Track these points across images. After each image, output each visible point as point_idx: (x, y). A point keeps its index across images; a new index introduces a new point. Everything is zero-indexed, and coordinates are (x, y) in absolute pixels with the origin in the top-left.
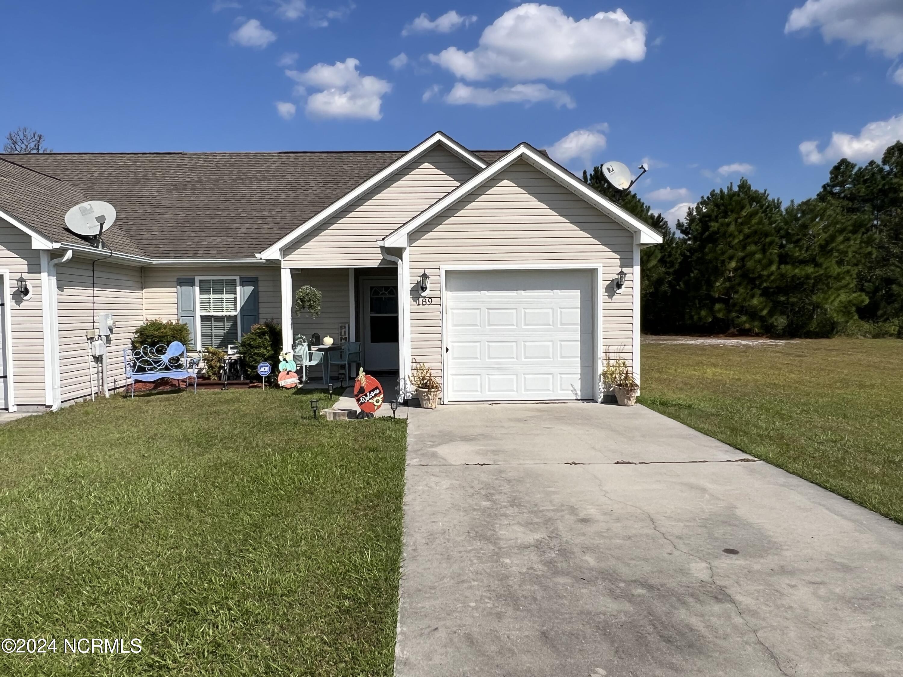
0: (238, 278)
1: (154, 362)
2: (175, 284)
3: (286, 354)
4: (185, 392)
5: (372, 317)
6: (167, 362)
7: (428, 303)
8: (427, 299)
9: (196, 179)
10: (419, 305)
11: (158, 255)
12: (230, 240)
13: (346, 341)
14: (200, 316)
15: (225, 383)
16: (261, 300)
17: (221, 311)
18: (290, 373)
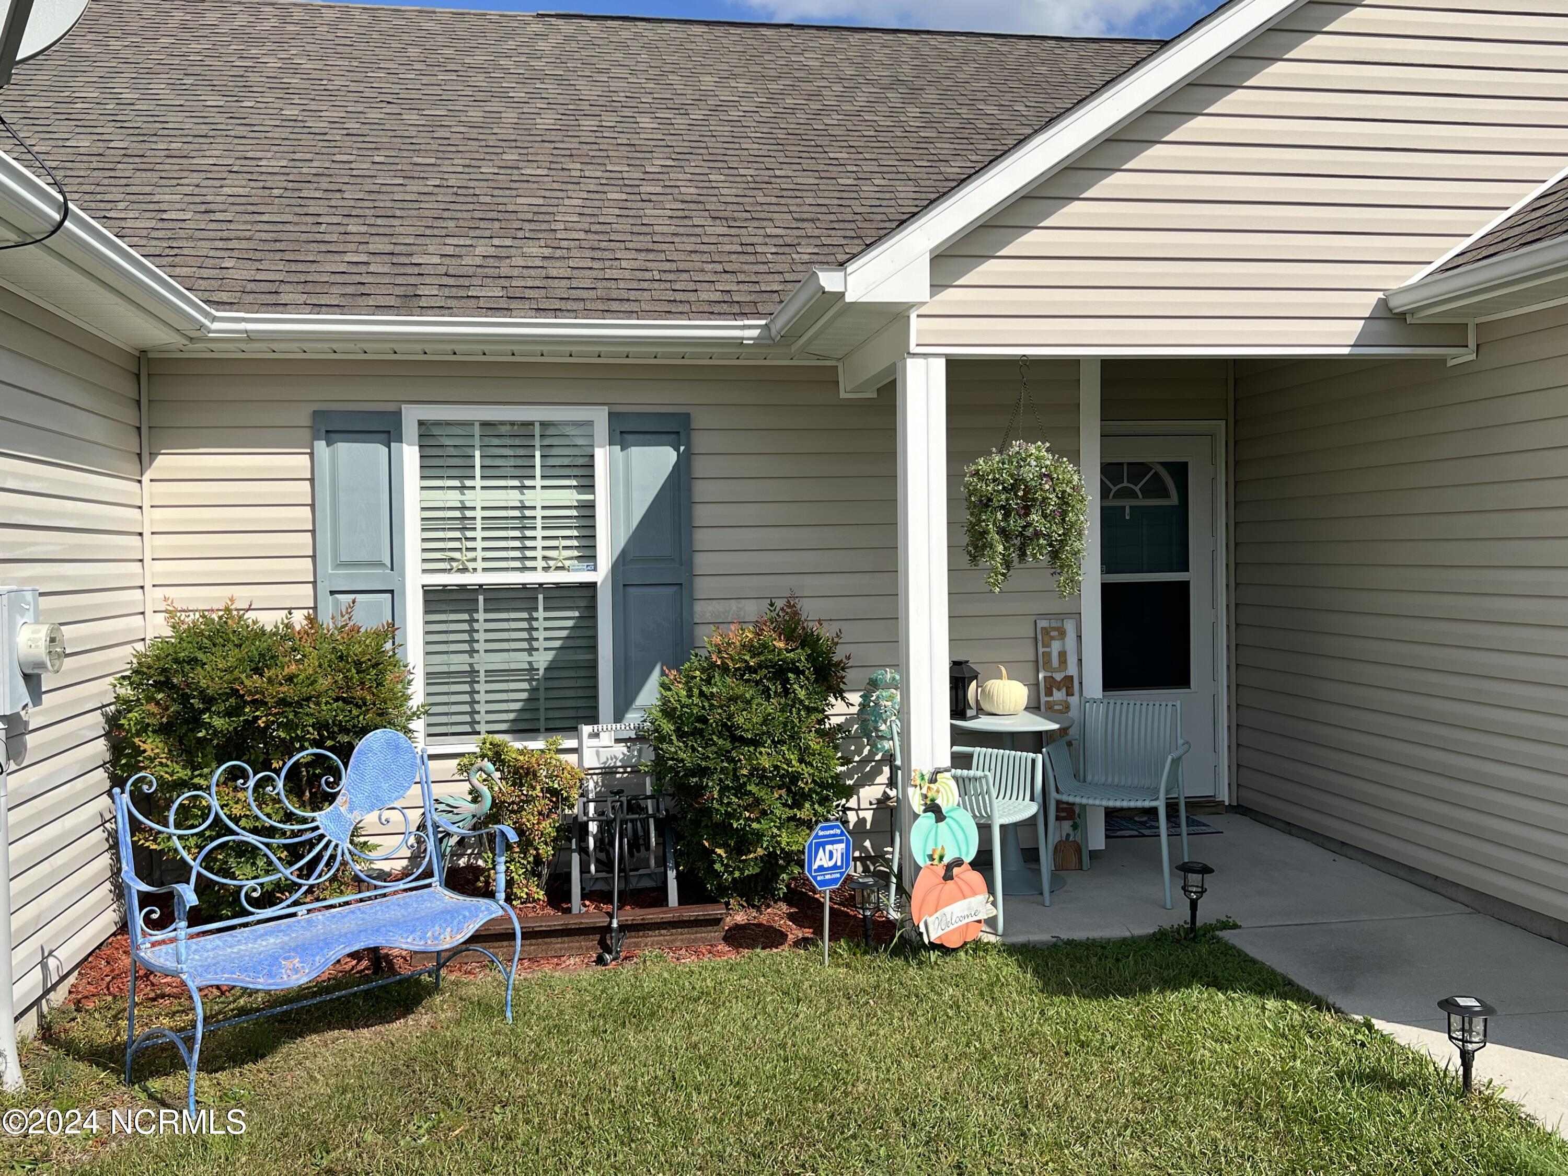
0: (600, 417)
2: (306, 434)
3: (933, 780)
11: (225, 297)
13: (1070, 693)
14: (423, 586)
15: (608, 928)
16: (702, 514)
17: (517, 564)
18: (956, 870)
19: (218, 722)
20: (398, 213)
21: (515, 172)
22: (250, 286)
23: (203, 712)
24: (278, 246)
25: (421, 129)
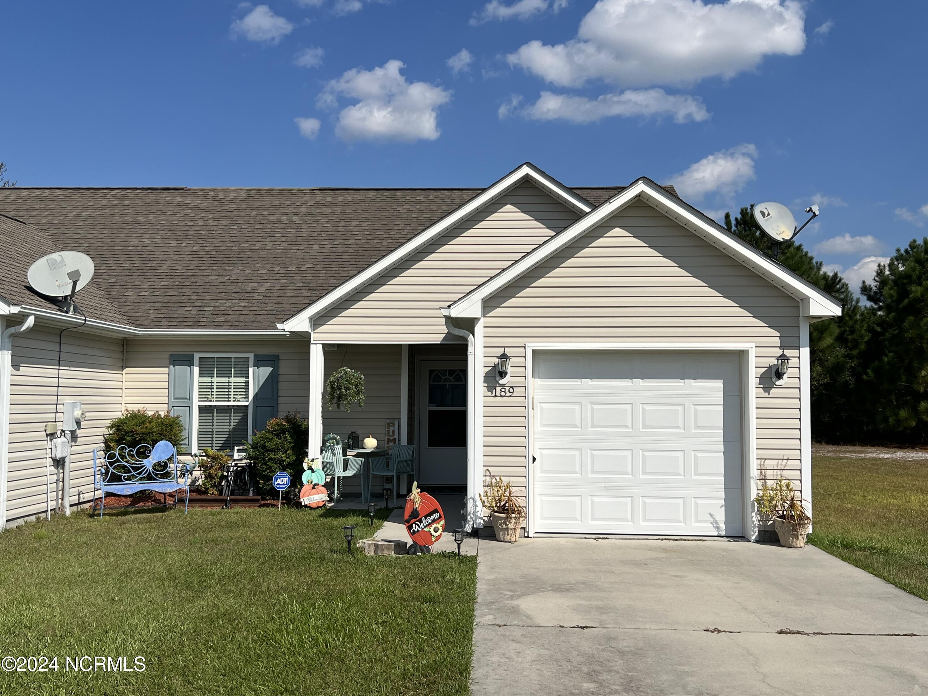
0: (251, 356)
1: (132, 467)
2: (168, 361)
3: (312, 461)
4: (172, 511)
5: (430, 412)
6: (151, 468)
7: (508, 394)
8: (507, 389)
9: (201, 223)
10: (496, 396)
11: (146, 323)
12: (243, 304)
13: (395, 443)
14: (199, 406)
15: (227, 500)
16: (281, 386)
17: (227, 399)
18: (316, 486)
19: (128, 439)
20: (210, 291)
21: (256, 272)
22: (155, 319)
23: (125, 435)
24: (168, 305)
25: (235, 253)
